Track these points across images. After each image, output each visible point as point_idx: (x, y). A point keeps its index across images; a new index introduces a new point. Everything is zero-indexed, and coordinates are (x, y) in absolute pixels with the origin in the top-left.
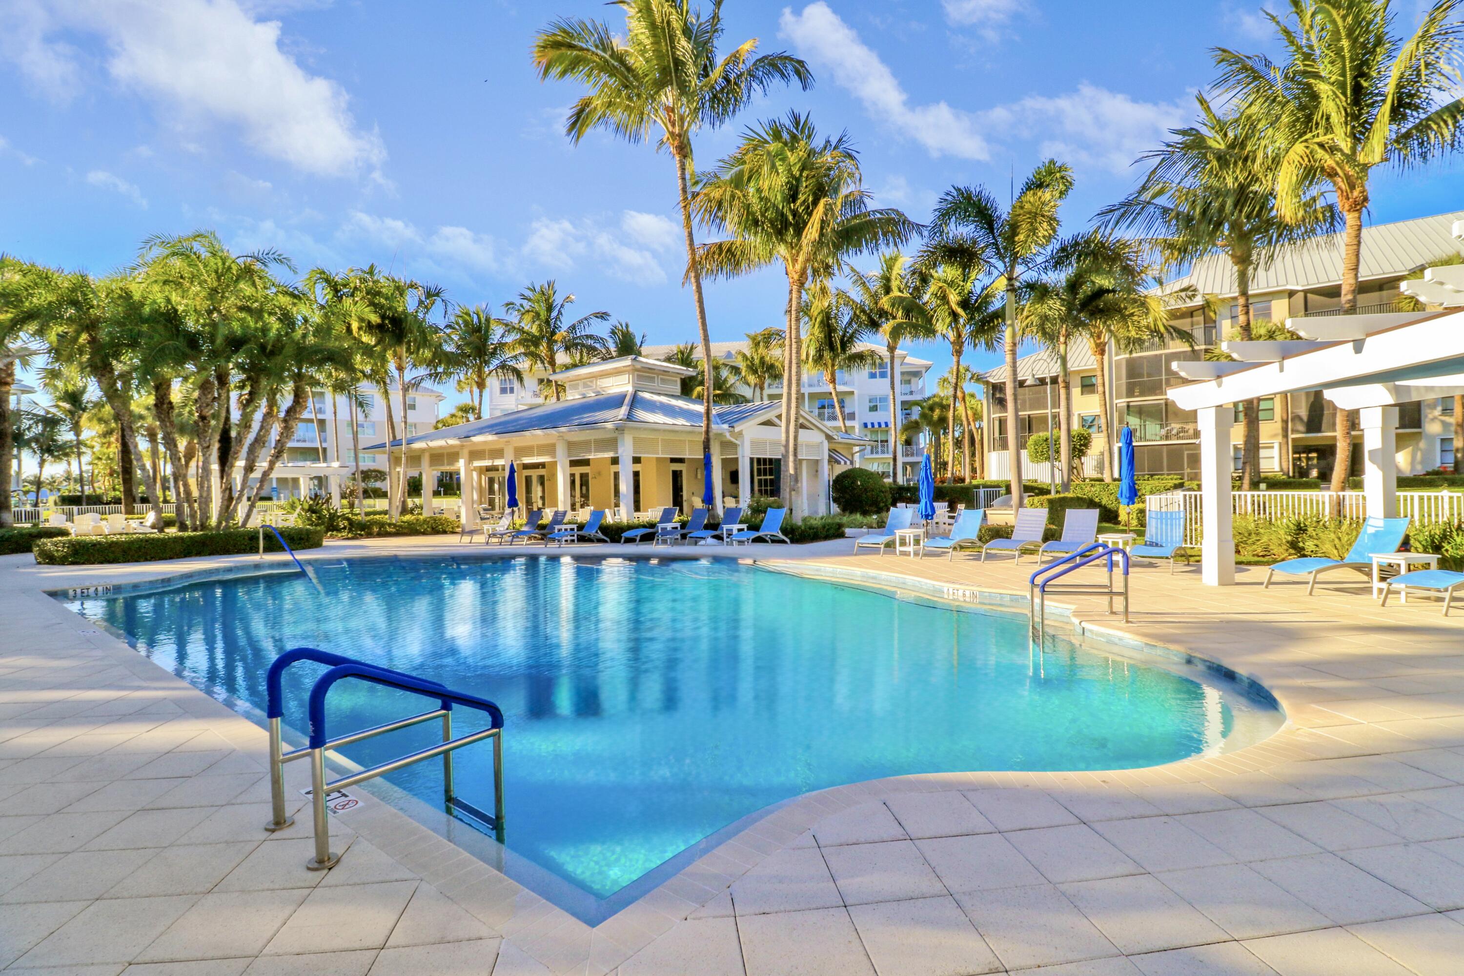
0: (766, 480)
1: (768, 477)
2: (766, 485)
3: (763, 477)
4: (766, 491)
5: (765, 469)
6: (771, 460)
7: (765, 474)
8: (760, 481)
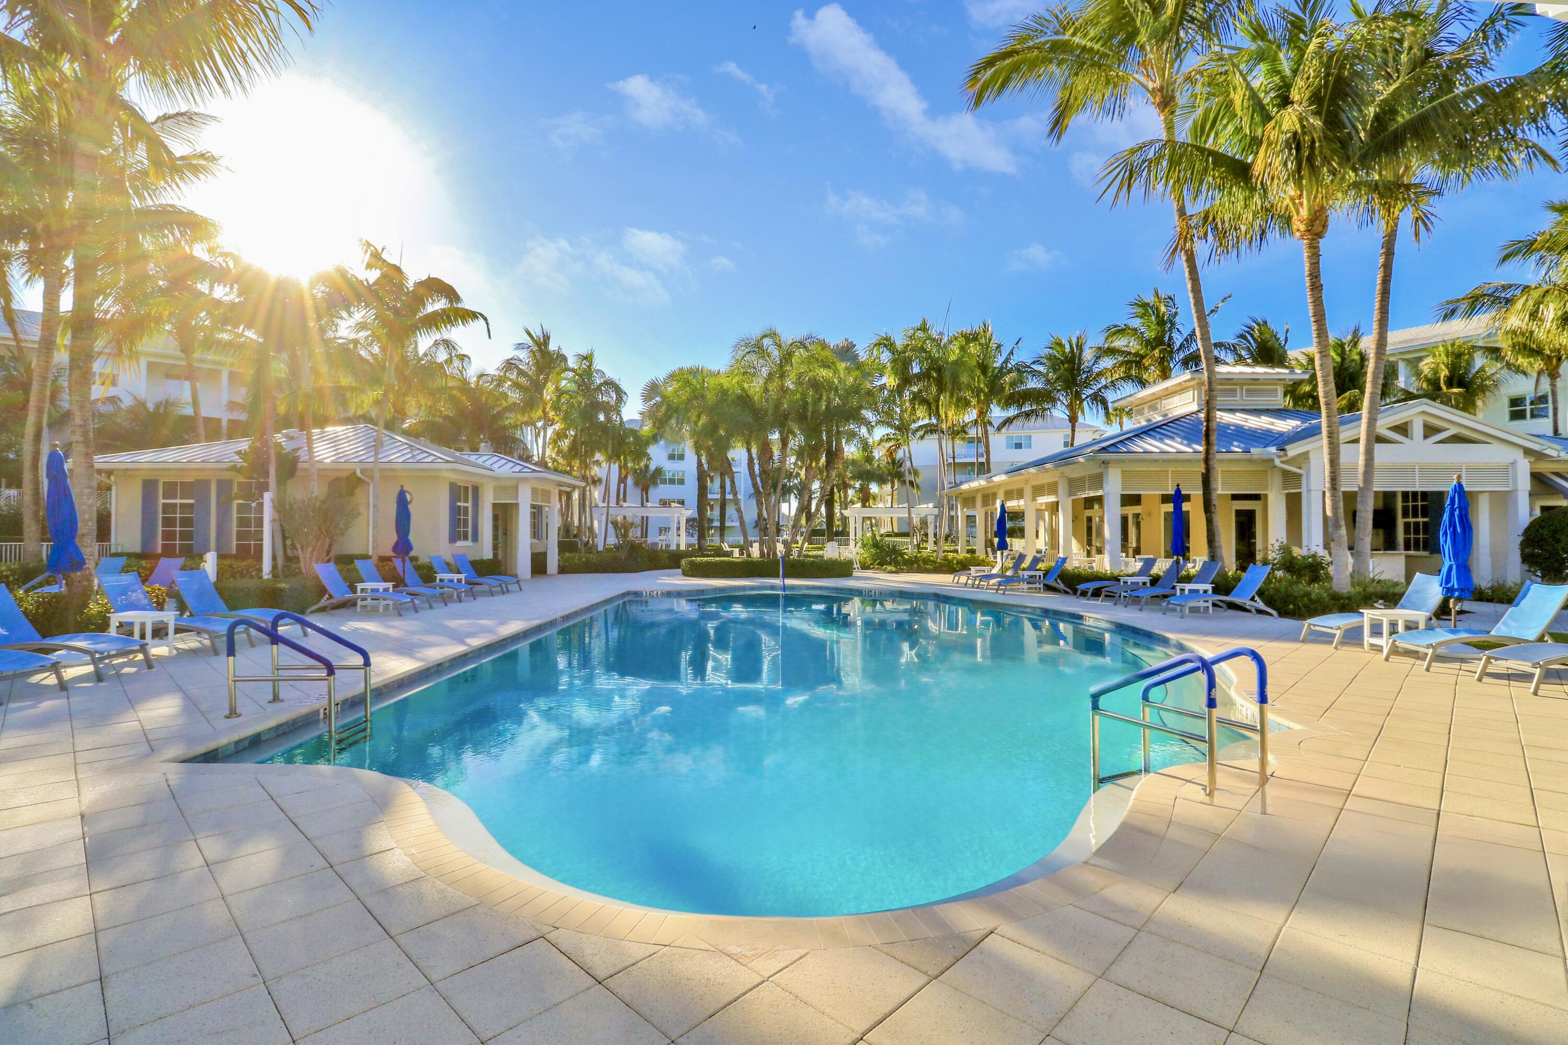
0: (1417, 524)
1: (1420, 520)
2: (1417, 531)
3: (1411, 520)
4: (1417, 541)
5: (1415, 508)
6: (1425, 495)
7: (1415, 515)
8: (1407, 525)
